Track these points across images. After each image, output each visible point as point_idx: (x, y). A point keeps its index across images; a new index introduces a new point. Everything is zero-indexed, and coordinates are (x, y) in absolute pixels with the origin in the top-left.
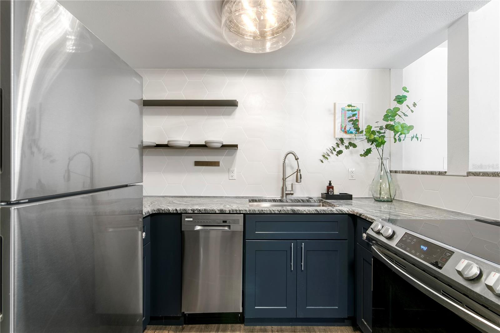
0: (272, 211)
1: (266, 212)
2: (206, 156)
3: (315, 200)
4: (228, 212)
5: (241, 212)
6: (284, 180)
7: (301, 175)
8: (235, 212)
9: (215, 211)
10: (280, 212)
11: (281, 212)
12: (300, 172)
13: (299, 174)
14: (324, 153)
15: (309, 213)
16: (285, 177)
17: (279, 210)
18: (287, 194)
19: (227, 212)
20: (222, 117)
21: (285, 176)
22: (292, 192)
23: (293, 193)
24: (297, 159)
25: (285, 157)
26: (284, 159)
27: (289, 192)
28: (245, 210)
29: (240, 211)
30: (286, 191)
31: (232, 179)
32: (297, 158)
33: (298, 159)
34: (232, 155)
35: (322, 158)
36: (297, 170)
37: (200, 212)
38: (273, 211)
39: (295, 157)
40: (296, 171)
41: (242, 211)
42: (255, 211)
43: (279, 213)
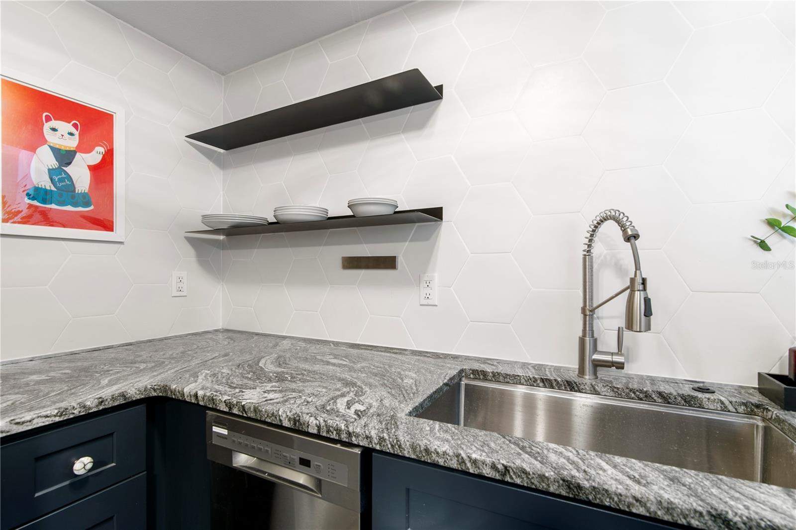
0: (469, 465)
1: (441, 462)
2: (366, 243)
3: (727, 403)
4: (315, 431)
5: (354, 440)
6: (588, 313)
7: (647, 301)
8: (334, 436)
9: (281, 420)
10: (504, 475)
11: (508, 479)
12: (645, 289)
13: (638, 297)
14: (773, 211)
15: (667, 518)
16: (591, 305)
17: (500, 467)
18: (597, 365)
19: (311, 430)
20: (402, 136)
21: (591, 299)
22: (617, 359)
23: (623, 364)
24: (631, 238)
25: (588, 235)
26: (587, 241)
27: (608, 358)
28: (367, 437)
29: (350, 434)
30: (595, 350)
31: (426, 303)
32: (630, 233)
33: (636, 237)
34: (427, 239)
35: (764, 232)
36: (632, 281)
37: (245, 415)
38: (474, 462)
39: (624, 231)
40: (628, 284)
41: (357, 436)
42: (400, 446)
43: (498, 477)
